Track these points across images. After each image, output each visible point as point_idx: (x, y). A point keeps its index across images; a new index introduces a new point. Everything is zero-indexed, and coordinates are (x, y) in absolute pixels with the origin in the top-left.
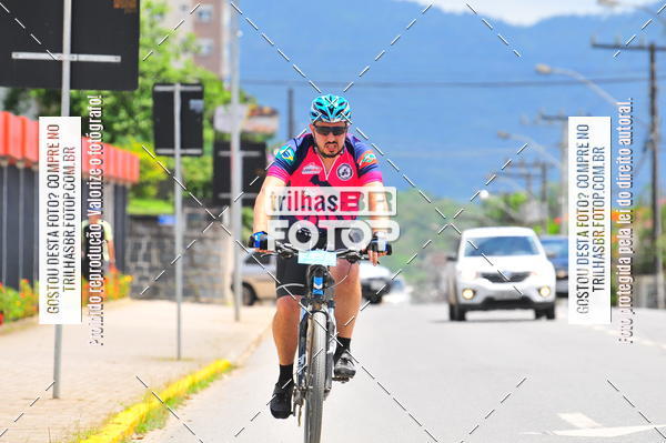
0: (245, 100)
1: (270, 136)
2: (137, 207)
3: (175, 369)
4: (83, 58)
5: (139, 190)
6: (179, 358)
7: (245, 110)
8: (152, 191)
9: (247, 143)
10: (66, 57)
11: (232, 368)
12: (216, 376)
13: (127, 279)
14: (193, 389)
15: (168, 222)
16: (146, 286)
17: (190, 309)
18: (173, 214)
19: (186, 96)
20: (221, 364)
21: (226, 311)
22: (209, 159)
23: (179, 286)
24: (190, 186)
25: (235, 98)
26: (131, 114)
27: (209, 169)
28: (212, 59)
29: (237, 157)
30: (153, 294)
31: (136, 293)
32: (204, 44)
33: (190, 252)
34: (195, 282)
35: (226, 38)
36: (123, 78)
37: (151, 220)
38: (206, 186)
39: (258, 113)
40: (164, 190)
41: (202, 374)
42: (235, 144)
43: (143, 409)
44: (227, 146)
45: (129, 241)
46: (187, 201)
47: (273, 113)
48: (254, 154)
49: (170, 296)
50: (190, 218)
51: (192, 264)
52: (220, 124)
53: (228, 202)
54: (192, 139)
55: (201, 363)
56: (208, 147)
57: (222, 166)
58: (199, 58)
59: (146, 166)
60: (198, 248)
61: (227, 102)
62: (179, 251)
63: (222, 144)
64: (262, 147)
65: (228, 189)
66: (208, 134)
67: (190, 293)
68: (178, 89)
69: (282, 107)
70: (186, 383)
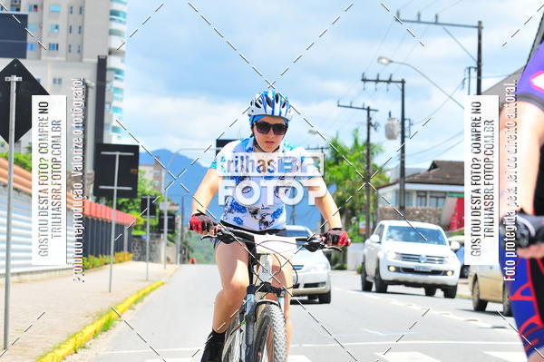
0: (169, 200)
1: (176, 211)
2: (135, 233)
3: (146, 284)
4: (121, 188)
5: (136, 228)
6: (147, 280)
7: (169, 203)
8: (139, 228)
9: (169, 214)
10: (115, 188)
11: (163, 284)
12: (158, 286)
13: (131, 255)
14: (151, 290)
15: (144, 237)
16: (137, 257)
17: (150, 264)
18: (146, 235)
19: (151, 200)
20: (159, 283)
21: (162, 266)
22: (157, 219)
23: (148, 258)
24: (151, 227)
25: (166, 199)
26: (134, 204)
27: (157, 221)
28: (159, 188)
29: (166, 218)
30: (139, 260)
31: (134, 259)
32: (157, 182)
33: (151, 247)
34: (152, 257)
35: (163, 181)
36: (132, 194)
37: (139, 237)
38: (156, 227)
39: (173, 204)
40: (143, 228)
41: (154, 285)
42: (166, 213)
43: (136, 297)
44: (163, 215)
45: (132, 244)
46: (151, 231)
47: (177, 205)
48: (171, 217)
49: (144, 260)
50: (151, 236)
51: (151, 251)
52: (161, 208)
53: (163, 232)
54: (153, 212)
55: (154, 282)
56: (158, 215)
57: (161, 221)
58: (155, 187)
59: (138, 220)
60: (153, 246)
61: (163, 201)
62: (148, 247)
63: (161, 214)
64: (174, 216)
65: (163, 228)
66: (157, 211)
67: (151, 260)
68: (149, 197)
69: (180, 203)
70: (149, 289)
